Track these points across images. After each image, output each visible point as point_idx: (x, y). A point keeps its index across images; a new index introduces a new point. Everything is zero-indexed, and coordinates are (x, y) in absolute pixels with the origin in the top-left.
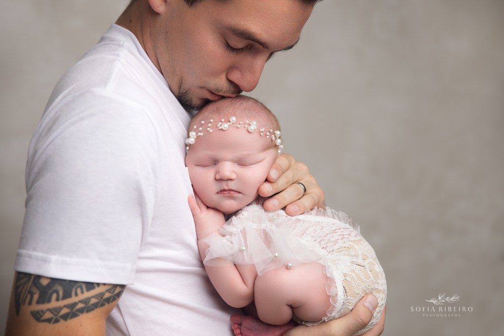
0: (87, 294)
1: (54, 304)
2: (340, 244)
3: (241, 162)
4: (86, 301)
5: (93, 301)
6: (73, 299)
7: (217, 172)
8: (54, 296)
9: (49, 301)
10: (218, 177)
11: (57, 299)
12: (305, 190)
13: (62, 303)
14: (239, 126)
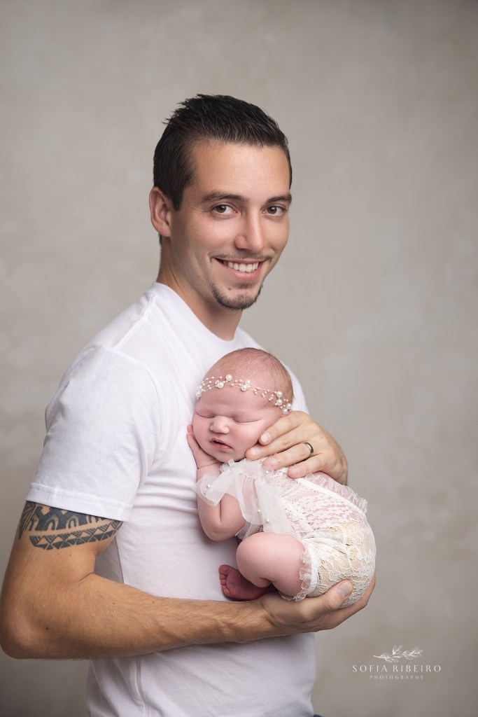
0: (79, 528)
1: (49, 532)
2: (328, 524)
3: (235, 418)
4: (77, 534)
5: (84, 535)
6: (66, 531)
7: (212, 424)
8: (51, 525)
9: (46, 529)
10: (211, 429)
11: (53, 529)
12: (312, 451)
13: (56, 532)
14: (233, 385)
